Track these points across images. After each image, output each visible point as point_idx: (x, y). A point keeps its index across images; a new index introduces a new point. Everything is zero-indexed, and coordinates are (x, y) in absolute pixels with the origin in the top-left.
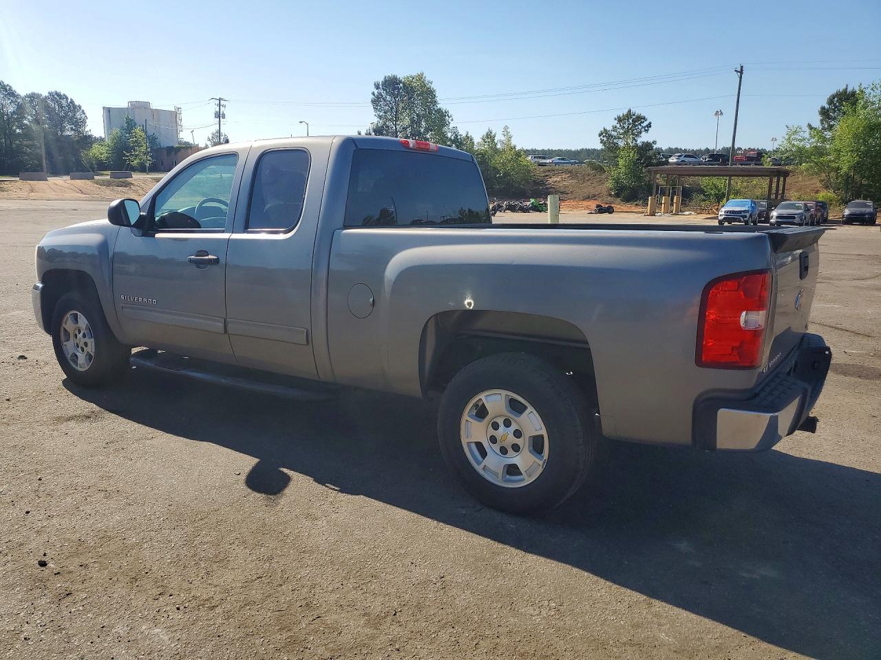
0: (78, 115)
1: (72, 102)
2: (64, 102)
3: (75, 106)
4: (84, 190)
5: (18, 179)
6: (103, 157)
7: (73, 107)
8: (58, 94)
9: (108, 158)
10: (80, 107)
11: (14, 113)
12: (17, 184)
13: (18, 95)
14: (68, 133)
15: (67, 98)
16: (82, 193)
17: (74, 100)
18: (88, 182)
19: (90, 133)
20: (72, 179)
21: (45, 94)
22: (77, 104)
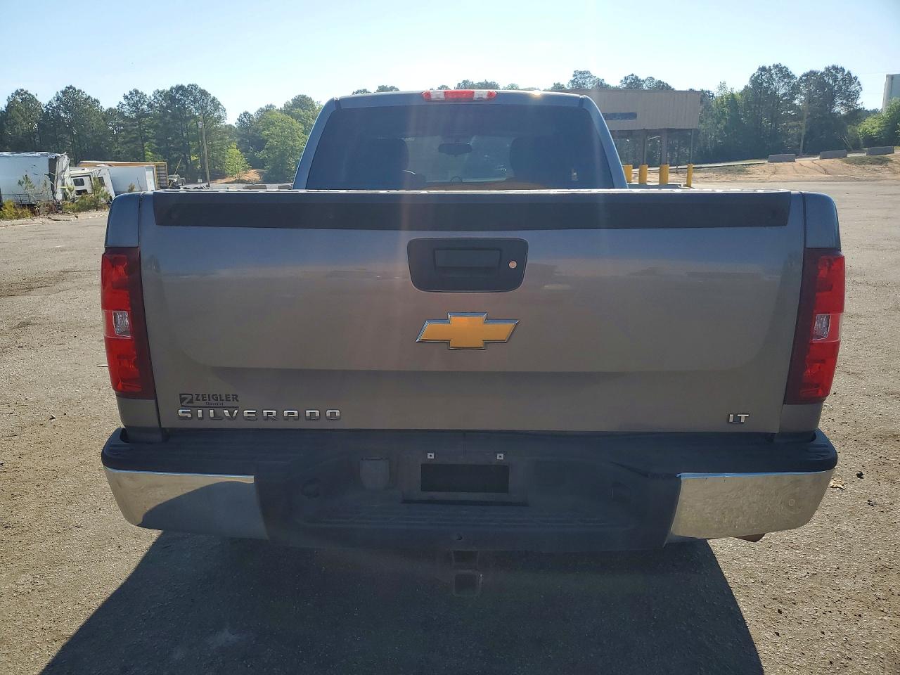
0: (853, 88)
1: (849, 73)
2: (840, 76)
3: (851, 78)
4: (829, 170)
5: (766, 162)
6: (874, 132)
7: (850, 79)
8: (835, 68)
9: (879, 132)
10: (856, 78)
11: (785, 95)
12: (763, 167)
13: (793, 75)
14: (837, 109)
15: (844, 70)
16: (826, 172)
17: (851, 72)
18: (838, 161)
19: (861, 107)
20: (822, 158)
21: (821, 69)
22: (853, 75)
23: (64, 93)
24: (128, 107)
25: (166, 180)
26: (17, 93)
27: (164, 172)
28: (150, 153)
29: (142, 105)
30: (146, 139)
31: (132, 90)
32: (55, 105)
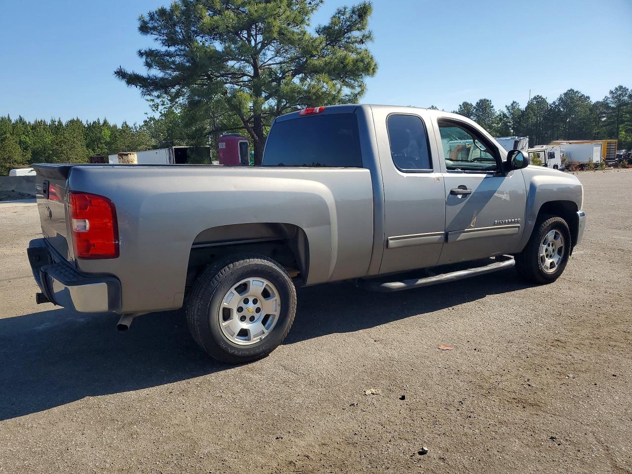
23: (565, 94)
24: (611, 100)
25: (615, 153)
26: (535, 98)
27: (614, 147)
28: (624, 133)
29: (623, 96)
30: (623, 122)
31: (617, 87)
32: (557, 104)
